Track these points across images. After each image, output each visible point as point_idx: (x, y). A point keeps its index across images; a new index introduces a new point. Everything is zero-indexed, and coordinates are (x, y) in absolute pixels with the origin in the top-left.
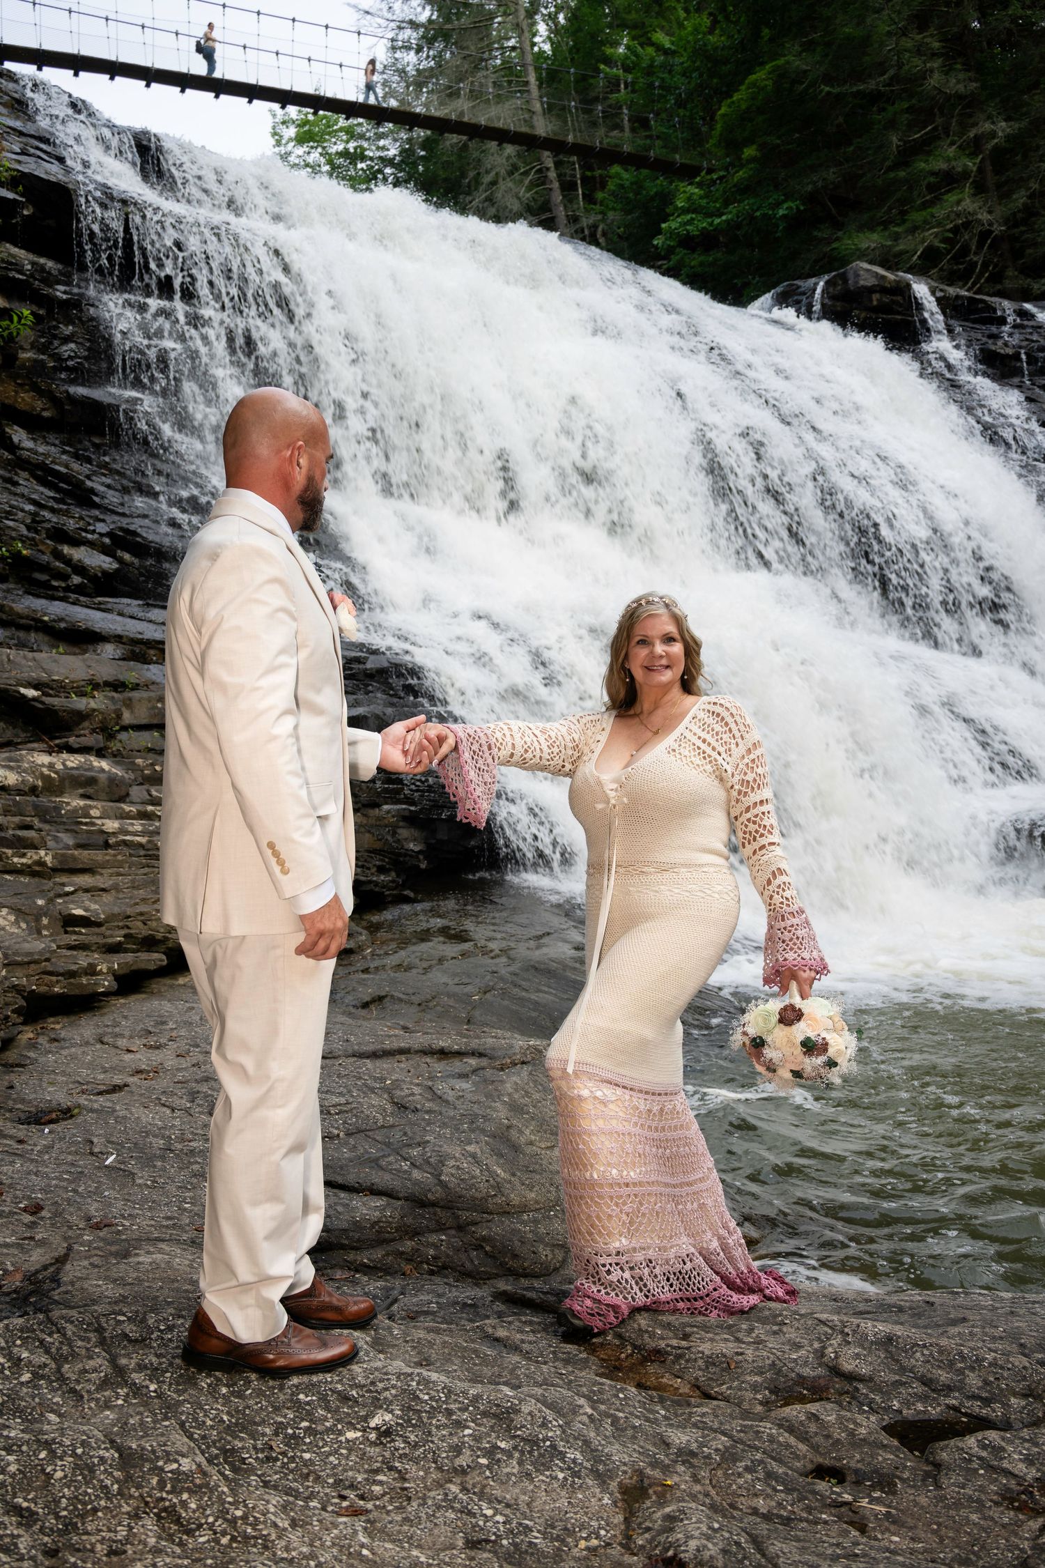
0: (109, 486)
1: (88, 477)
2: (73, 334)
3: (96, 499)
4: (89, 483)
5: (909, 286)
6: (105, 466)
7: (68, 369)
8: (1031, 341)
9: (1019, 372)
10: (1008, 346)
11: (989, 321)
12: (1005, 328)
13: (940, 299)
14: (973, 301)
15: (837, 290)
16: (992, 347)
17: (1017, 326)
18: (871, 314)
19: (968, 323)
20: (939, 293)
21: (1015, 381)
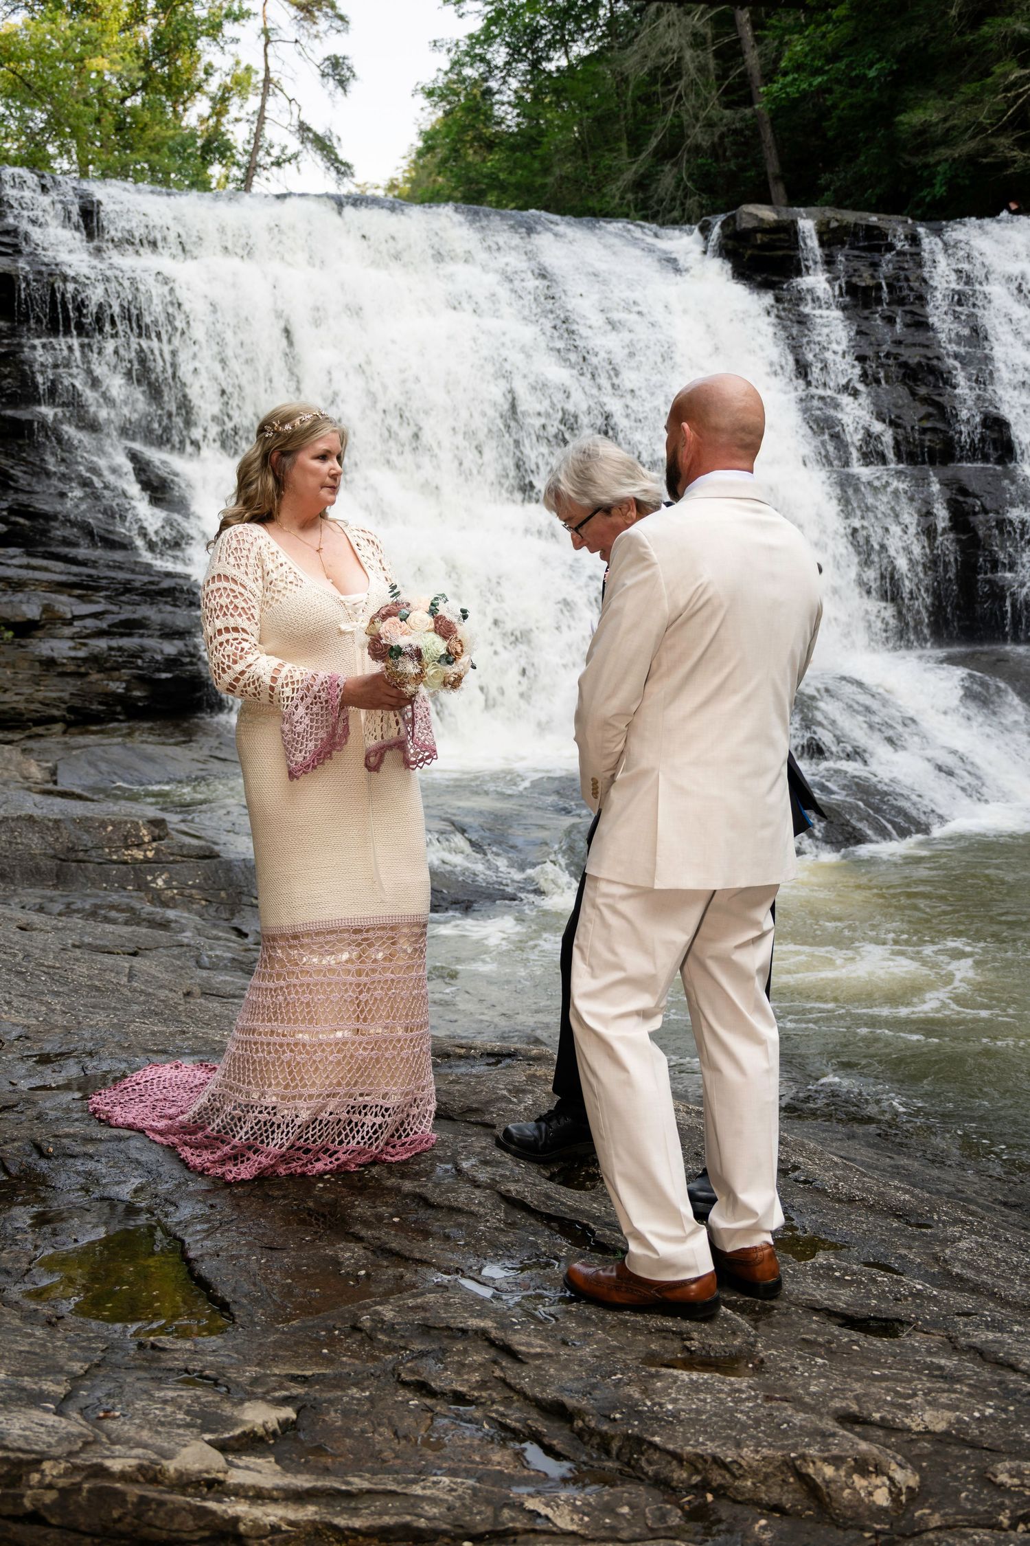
0: (25, 472)
1: (12, 467)
2: (10, 372)
3: (12, 483)
4: (12, 471)
5: (794, 223)
6: (24, 459)
7: (7, 395)
8: (904, 269)
9: (879, 301)
10: (873, 277)
11: (877, 249)
12: (888, 256)
13: (835, 230)
14: (870, 229)
15: (729, 230)
16: (855, 280)
17: (900, 253)
18: (756, 252)
19: (856, 253)
20: (834, 224)
21: (866, 313)
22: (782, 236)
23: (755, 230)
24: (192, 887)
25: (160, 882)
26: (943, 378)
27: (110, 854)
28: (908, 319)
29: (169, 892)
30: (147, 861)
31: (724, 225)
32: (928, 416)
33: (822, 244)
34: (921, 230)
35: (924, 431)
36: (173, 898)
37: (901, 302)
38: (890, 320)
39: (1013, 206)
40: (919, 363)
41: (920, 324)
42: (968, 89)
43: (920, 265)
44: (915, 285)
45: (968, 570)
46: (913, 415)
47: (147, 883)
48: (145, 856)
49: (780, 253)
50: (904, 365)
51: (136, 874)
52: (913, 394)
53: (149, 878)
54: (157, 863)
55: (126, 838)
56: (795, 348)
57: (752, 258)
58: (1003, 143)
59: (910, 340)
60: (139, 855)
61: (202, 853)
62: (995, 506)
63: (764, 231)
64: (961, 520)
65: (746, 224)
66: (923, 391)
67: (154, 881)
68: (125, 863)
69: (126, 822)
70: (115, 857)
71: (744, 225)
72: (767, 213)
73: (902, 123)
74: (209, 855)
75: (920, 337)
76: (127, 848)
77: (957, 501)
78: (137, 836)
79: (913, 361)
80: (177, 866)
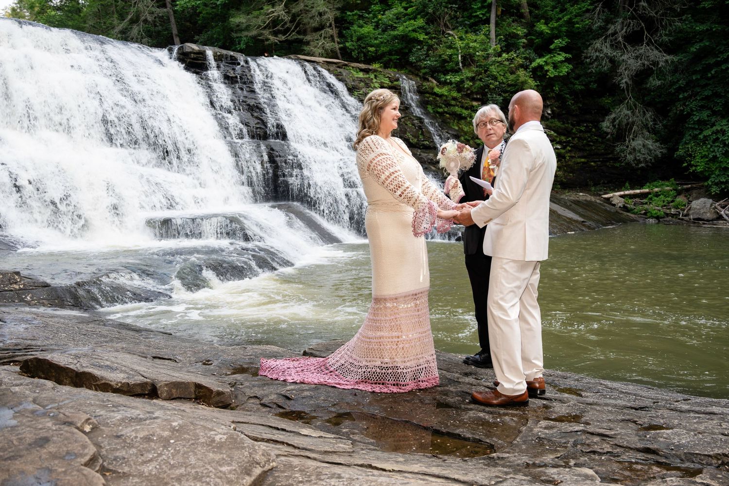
5: (205, 52)
8: (244, 72)
9: (237, 82)
10: (234, 74)
11: (234, 64)
12: (239, 67)
13: (219, 55)
14: (231, 56)
15: (180, 52)
16: (228, 74)
17: (242, 66)
18: (191, 61)
19: (227, 64)
20: (218, 54)
21: (233, 86)
22: (201, 56)
23: (191, 53)
24: (43, 299)
25: (28, 298)
26: (261, 110)
27: (4, 287)
28: (248, 89)
29: (33, 302)
30: (20, 289)
31: (179, 49)
32: (258, 123)
33: (215, 60)
34: (249, 59)
35: (257, 128)
36: (35, 304)
37: (245, 83)
38: (242, 89)
39: (266, 55)
40: (254, 105)
41: (253, 91)
42: (256, 13)
43: (250, 71)
44: (250, 77)
45: (276, 176)
46: (253, 122)
47: (23, 299)
48: (20, 287)
49: (200, 62)
50: (249, 105)
51: (18, 296)
52: (252, 115)
53: (24, 296)
54: (25, 290)
55: (9, 280)
56: (209, 96)
57: (189, 62)
58: (266, 32)
59: (250, 96)
60: (17, 287)
61: (43, 285)
62: (283, 155)
63: (194, 53)
64: (272, 159)
65: (188, 50)
66: (255, 114)
67: (26, 297)
68: (12, 291)
69: (8, 274)
70: (6, 289)
71: (187, 50)
72: (195, 47)
73: (231, 21)
74: (46, 286)
75: (252, 95)
76: (11, 284)
77: (270, 153)
78: (14, 279)
79: (251, 104)
80: (34, 291)
